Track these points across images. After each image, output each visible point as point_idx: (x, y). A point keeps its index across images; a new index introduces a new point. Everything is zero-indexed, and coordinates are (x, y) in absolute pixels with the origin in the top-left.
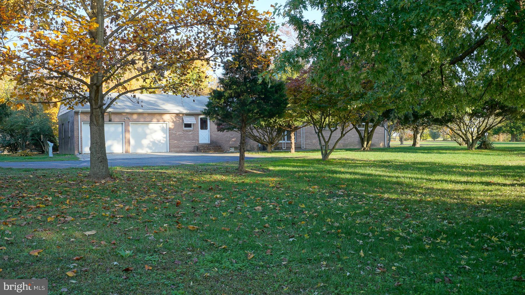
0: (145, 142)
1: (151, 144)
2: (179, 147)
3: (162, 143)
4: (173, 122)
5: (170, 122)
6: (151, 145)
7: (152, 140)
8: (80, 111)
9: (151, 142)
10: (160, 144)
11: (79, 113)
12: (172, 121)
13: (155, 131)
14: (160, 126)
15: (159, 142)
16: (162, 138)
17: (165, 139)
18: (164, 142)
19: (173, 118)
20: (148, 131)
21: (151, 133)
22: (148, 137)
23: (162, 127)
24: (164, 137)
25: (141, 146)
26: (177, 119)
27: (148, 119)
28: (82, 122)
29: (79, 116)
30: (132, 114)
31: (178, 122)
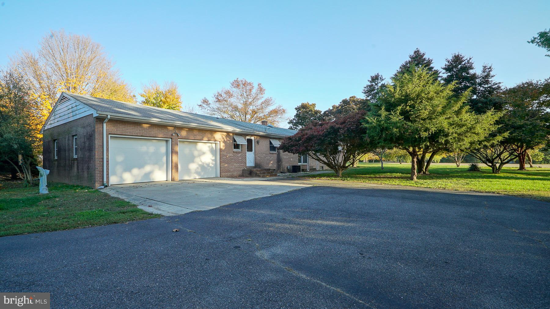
0: (193, 166)
1: (200, 168)
2: (229, 171)
3: (210, 167)
4: (224, 142)
5: (221, 142)
6: (199, 170)
7: (200, 163)
8: (109, 117)
9: (200, 165)
10: (209, 168)
11: (106, 120)
12: (223, 140)
13: (204, 153)
14: (209, 147)
15: (208, 165)
16: (210, 161)
17: (214, 163)
18: (213, 166)
19: (224, 137)
20: (196, 153)
21: (199, 156)
22: (197, 160)
23: (211, 147)
24: (213, 160)
25: (188, 171)
26: (228, 139)
27: (198, 137)
28: (110, 136)
29: (105, 125)
30: (180, 128)
31: (229, 142)
